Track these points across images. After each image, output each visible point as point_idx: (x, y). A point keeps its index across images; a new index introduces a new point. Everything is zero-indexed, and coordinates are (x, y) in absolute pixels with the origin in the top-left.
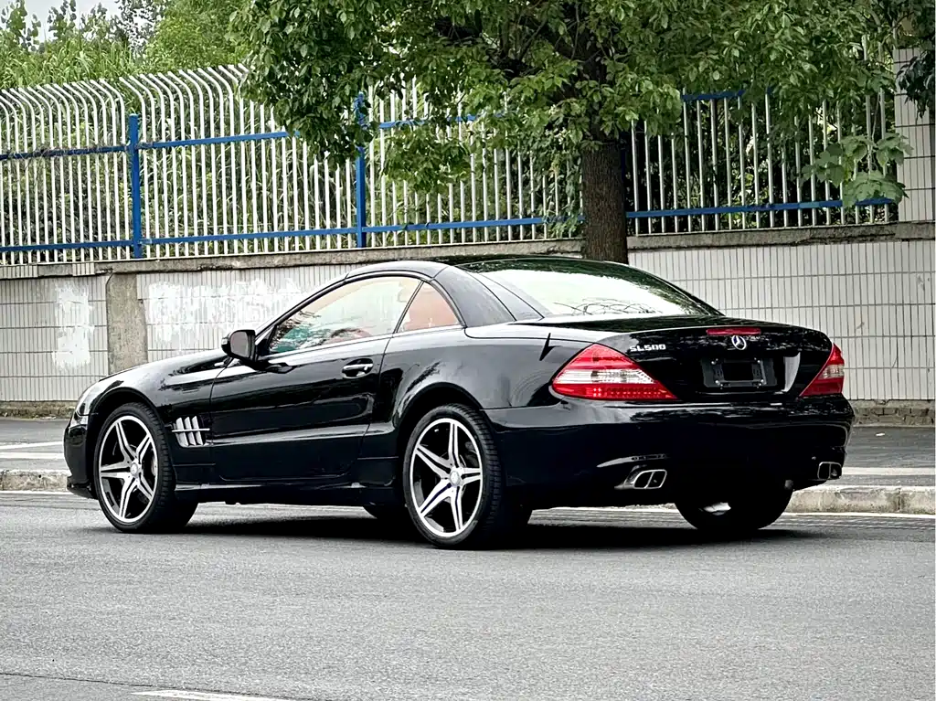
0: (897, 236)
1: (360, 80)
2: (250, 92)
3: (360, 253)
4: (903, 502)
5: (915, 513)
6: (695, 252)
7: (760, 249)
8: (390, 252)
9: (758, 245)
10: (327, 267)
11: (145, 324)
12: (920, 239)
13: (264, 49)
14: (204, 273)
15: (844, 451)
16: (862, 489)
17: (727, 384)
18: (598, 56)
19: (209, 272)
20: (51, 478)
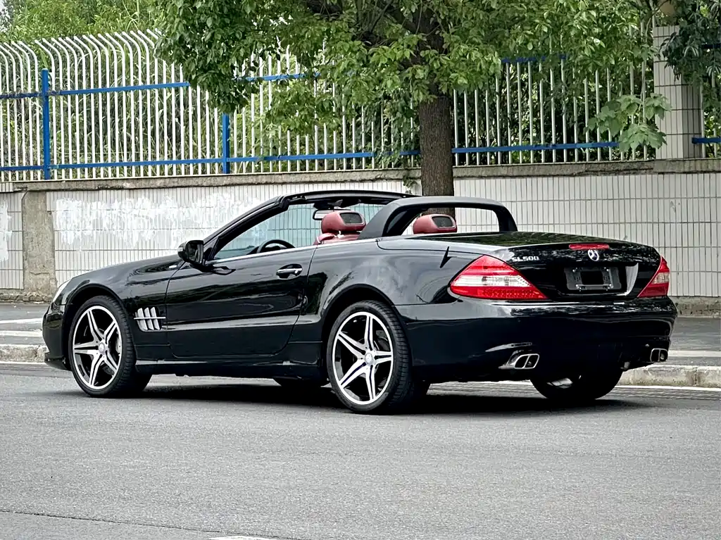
0: (654, 170)
1: (252, 45)
2: (163, 53)
3: (225, 178)
4: (699, 378)
5: (708, 387)
6: (493, 181)
7: (545, 179)
8: (250, 177)
9: (544, 176)
10: (199, 189)
11: (53, 231)
12: (673, 173)
13: (177, 20)
14: (101, 192)
15: (669, 340)
16: (666, 368)
17: (584, 287)
18: (437, 30)
19: (104, 191)
20: (5, 351)
